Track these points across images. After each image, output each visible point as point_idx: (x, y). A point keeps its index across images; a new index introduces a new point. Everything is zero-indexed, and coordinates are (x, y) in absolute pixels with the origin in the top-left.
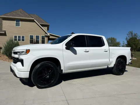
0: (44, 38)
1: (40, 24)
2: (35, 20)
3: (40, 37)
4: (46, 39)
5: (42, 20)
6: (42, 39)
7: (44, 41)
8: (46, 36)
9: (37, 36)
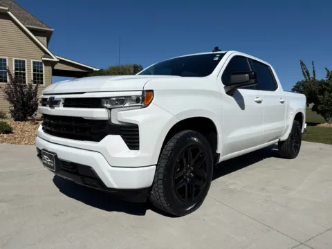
0: (42, 67)
1: (28, 28)
2: (9, 13)
3: (29, 66)
4: (46, 71)
5: (29, 15)
6: (34, 71)
7: (42, 75)
8: (47, 63)
9: (20, 61)
